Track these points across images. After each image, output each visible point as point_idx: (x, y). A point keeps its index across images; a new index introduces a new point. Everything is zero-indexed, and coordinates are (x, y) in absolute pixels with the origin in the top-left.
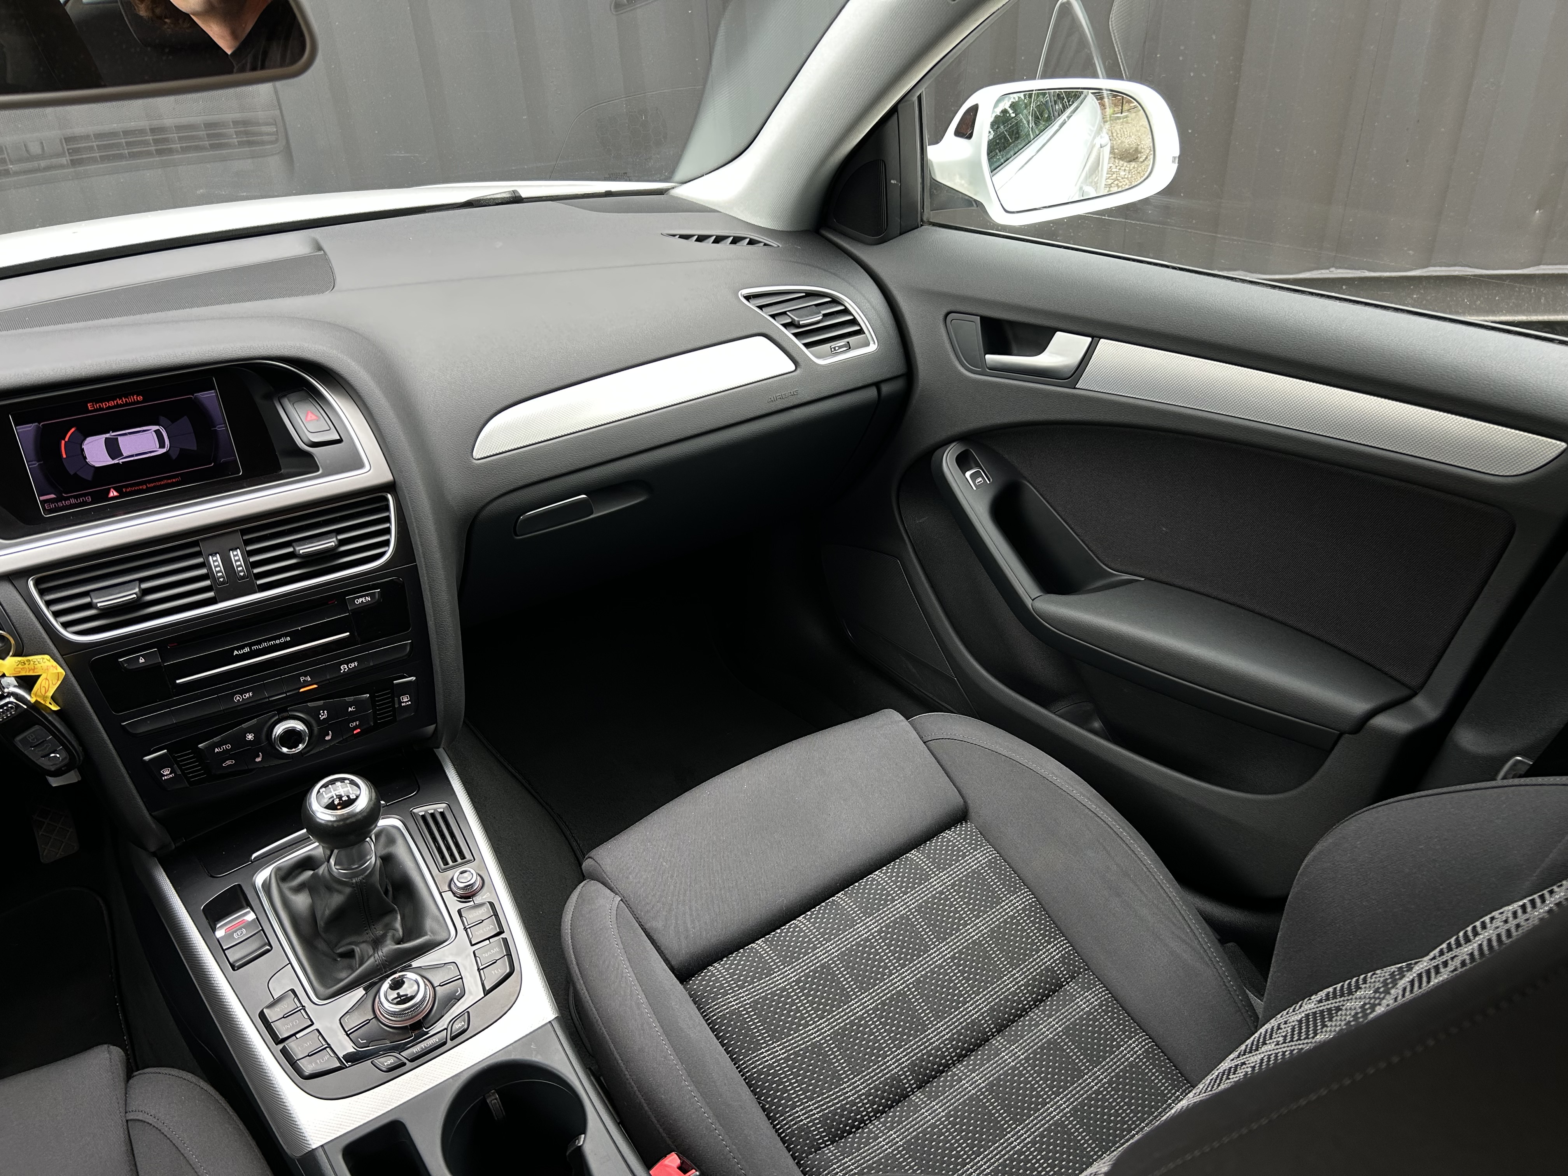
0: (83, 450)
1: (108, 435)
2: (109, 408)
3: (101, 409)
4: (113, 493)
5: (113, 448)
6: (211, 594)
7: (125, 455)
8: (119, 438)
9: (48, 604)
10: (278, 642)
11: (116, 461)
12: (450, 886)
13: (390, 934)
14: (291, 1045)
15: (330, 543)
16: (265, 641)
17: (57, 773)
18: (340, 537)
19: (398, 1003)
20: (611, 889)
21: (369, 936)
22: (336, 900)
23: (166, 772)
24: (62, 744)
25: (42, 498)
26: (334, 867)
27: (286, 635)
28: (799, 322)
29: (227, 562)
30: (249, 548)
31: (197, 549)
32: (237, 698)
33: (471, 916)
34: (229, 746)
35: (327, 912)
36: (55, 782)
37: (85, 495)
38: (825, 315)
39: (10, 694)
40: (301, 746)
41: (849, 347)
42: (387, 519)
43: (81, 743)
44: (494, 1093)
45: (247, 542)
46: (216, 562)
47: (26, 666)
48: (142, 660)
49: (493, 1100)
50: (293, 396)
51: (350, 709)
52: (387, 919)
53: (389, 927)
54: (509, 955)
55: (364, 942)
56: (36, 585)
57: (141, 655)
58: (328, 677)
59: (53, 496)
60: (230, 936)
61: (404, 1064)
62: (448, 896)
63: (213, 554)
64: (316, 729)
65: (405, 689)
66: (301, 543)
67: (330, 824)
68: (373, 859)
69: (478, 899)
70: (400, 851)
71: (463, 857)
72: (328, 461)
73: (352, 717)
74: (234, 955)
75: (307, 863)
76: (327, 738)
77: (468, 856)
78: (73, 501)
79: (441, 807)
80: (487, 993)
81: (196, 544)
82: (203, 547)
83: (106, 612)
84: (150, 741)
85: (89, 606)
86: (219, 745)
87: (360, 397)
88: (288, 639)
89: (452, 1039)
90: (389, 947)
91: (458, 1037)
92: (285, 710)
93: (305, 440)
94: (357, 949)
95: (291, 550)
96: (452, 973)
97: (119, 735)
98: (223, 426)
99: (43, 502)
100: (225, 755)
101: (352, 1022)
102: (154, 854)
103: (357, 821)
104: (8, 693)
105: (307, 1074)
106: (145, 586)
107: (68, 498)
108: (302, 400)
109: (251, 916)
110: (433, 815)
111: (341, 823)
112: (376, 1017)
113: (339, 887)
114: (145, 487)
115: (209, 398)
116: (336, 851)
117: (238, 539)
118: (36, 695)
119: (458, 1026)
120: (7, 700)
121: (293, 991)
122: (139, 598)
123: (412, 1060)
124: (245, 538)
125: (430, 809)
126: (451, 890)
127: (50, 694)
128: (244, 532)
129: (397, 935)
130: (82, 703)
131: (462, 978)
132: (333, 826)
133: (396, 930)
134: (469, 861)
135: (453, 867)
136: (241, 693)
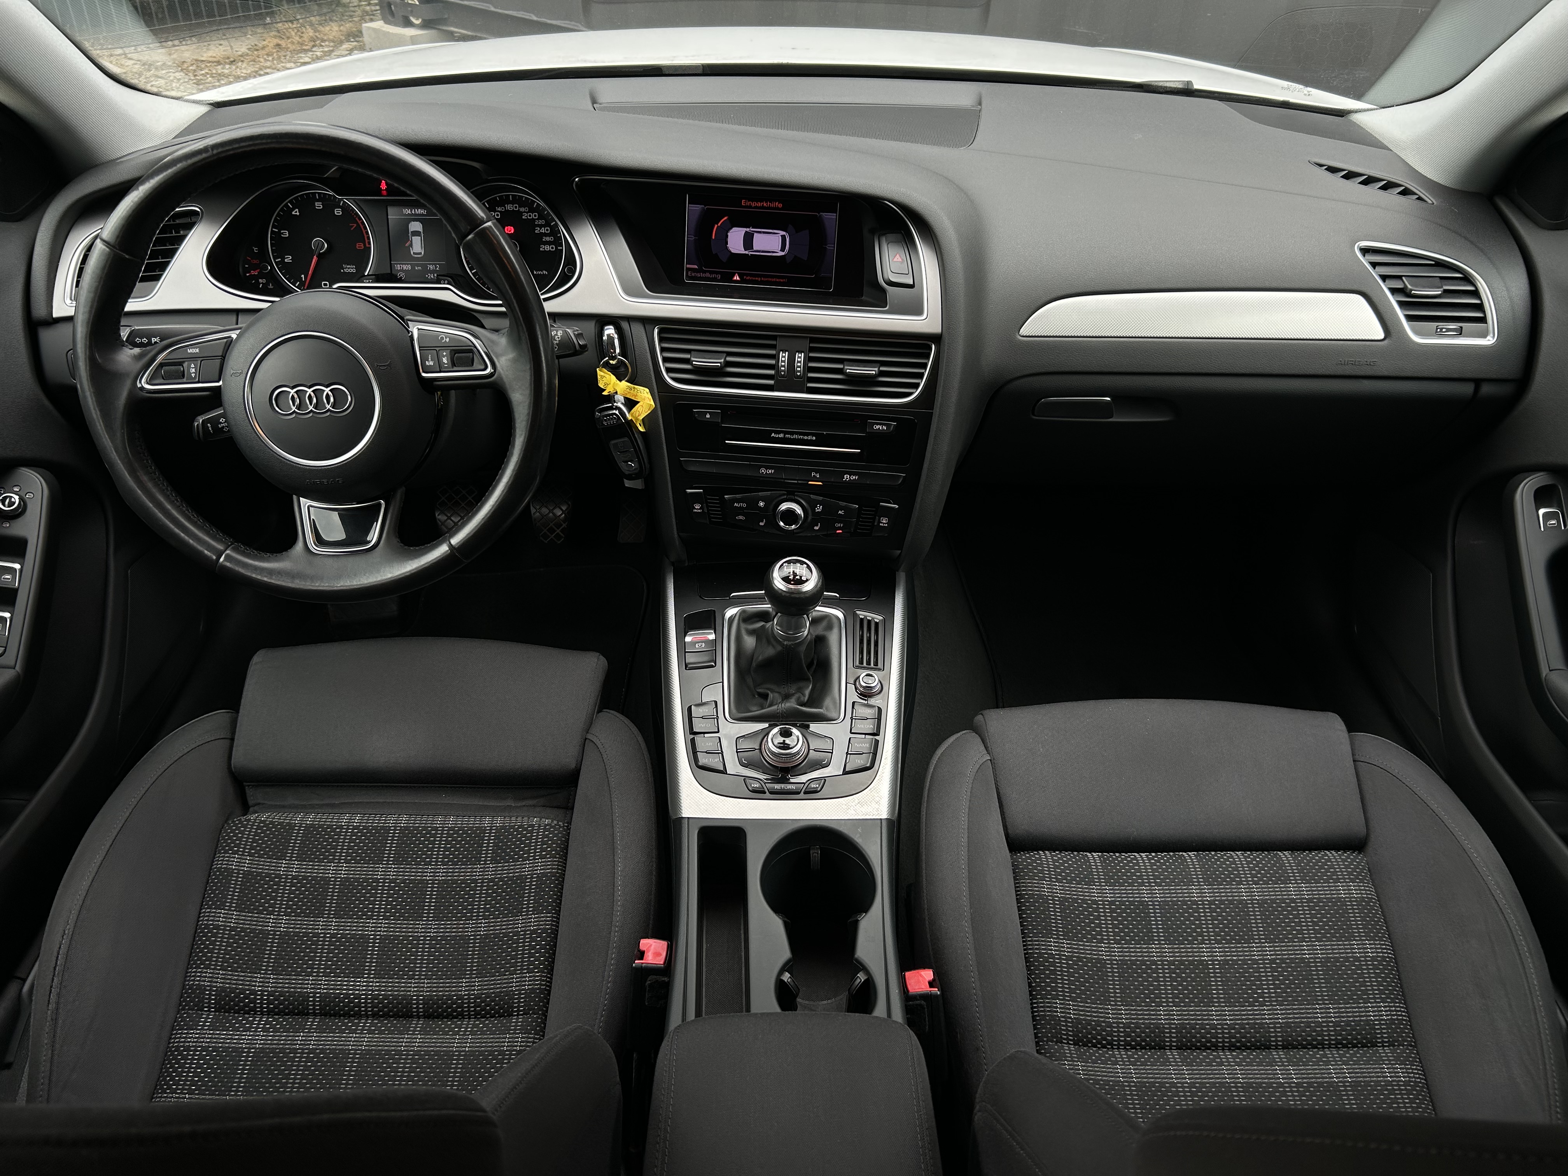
0: (727, 236)
1: (748, 230)
2: (756, 207)
3: (750, 207)
4: (737, 278)
5: (748, 241)
6: (772, 382)
7: (755, 248)
8: (755, 234)
9: (663, 350)
10: (806, 438)
11: (746, 252)
12: (855, 681)
13: (797, 695)
14: (698, 739)
15: (872, 371)
16: (797, 433)
17: (630, 478)
18: (882, 369)
19: (780, 748)
20: (986, 748)
21: (784, 690)
22: (770, 652)
23: (697, 506)
24: (638, 458)
25: (688, 266)
26: (775, 626)
27: (813, 435)
28: (1411, 290)
29: (792, 360)
30: (811, 355)
31: (774, 342)
32: (763, 471)
33: (862, 711)
34: (745, 505)
35: (760, 658)
36: (628, 483)
37: (717, 273)
38: (1445, 291)
39: (618, 408)
40: (793, 527)
41: (1460, 333)
42: (924, 366)
43: (650, 462)
44: (817, 848)
45: (812, 350)
46: (784, 357)
47: (632, 391)
48: (708, 416)
49: (815, 854)
50: (891, 236)
51: (840, 512)
52: (801, 684)
53: (800, 690)
54: (875, 754)
55: (778, 692)
56: (659, 333)
57: (709, 412)
58: (832, 480)
59: (696, 267)
60: (693, 643)
61: (765, 793)
62: (851, 687)
63: (784, 351)
64: (810, 518)
65: (887, 512)
66: (851, 363)
67: (780, 592)
68: (806, 633)
69: (872, 701)
70: (833, 638)
71: (876, 664)
72: (896, 302)
73: (840, 519)
74: (690, 658)
75: (764, 616)
76: (816, 528)
77: (880, 665)
78: (708, 275)
79: (878, 618)
80: (845, 773)
81: (774, 338)
82: (779, 343)
83: (698, 370)
84: (695, 479)
85: (687, 361)
86: (738, 501)
87: (941, 252)
88: (814, 438)
89: (805, 793)
90: (792, 704)
91: (810, 793)
92: (792, 493)
93: (886, 277)
94: (771, 695)
95: (841, 366)
96: (827, 745)
97: (677, 466)
98: (832, 247)
99: (688, 269)
100: (740, 511)
101: (745, 745)
102: (673, 564)
103: (799, 598)
104: (616, 406)
105: (700, 764)
106: (729, 359)
107: (705, 272)
108: (896, 242)
109: (712, 637)
110: (869, 621)
111: (788, 595)
112: (760, 749)
113: (774, 643)
114: (759, 279)
115: (830, 219)
116: (779, 614)
117: (806, 344)
118: (632, 416)
119: (813, 785)
120: (614, 411)
121: (716, 702)
122: (721, 368)
123: (771, 793)
124: (811, 345)
125: (870, 616)
126: (855, 684)
127: (641, 418)
128: (812, 340)
129: (802, 698)
130: (660, 433)
131: (832, 753)
132: (781, 594)
133: (804, 695)
134: (879, 670)
135: (864, 668)
136: (767, 468)
